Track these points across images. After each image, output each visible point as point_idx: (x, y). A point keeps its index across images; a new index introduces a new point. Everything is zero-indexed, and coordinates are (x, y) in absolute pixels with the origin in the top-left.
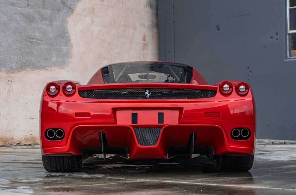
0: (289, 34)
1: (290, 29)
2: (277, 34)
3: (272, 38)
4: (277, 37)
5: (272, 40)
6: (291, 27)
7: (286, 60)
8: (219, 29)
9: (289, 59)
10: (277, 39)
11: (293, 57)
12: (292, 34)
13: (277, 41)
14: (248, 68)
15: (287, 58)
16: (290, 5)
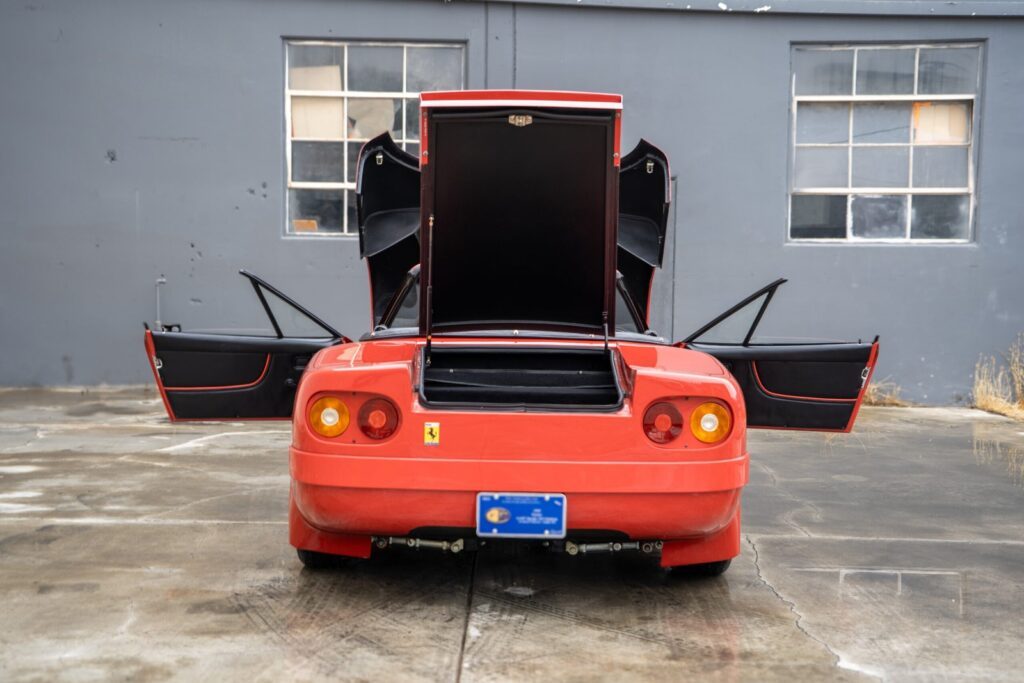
0: (290, 189)
1: (293, 180)
2: (264, 186)
3: (252, 192)
4: (264, 191)
5: (252, 195)
6: (296, 177)
7: (283, 238)
8: (113, 159)
9: (289, 235)
10: (265, 196)
11: (298, 233)
12: (297, 190)
13: (263, 199)
14: (193, 246)
15: (285, 234)
16: (293, 135)
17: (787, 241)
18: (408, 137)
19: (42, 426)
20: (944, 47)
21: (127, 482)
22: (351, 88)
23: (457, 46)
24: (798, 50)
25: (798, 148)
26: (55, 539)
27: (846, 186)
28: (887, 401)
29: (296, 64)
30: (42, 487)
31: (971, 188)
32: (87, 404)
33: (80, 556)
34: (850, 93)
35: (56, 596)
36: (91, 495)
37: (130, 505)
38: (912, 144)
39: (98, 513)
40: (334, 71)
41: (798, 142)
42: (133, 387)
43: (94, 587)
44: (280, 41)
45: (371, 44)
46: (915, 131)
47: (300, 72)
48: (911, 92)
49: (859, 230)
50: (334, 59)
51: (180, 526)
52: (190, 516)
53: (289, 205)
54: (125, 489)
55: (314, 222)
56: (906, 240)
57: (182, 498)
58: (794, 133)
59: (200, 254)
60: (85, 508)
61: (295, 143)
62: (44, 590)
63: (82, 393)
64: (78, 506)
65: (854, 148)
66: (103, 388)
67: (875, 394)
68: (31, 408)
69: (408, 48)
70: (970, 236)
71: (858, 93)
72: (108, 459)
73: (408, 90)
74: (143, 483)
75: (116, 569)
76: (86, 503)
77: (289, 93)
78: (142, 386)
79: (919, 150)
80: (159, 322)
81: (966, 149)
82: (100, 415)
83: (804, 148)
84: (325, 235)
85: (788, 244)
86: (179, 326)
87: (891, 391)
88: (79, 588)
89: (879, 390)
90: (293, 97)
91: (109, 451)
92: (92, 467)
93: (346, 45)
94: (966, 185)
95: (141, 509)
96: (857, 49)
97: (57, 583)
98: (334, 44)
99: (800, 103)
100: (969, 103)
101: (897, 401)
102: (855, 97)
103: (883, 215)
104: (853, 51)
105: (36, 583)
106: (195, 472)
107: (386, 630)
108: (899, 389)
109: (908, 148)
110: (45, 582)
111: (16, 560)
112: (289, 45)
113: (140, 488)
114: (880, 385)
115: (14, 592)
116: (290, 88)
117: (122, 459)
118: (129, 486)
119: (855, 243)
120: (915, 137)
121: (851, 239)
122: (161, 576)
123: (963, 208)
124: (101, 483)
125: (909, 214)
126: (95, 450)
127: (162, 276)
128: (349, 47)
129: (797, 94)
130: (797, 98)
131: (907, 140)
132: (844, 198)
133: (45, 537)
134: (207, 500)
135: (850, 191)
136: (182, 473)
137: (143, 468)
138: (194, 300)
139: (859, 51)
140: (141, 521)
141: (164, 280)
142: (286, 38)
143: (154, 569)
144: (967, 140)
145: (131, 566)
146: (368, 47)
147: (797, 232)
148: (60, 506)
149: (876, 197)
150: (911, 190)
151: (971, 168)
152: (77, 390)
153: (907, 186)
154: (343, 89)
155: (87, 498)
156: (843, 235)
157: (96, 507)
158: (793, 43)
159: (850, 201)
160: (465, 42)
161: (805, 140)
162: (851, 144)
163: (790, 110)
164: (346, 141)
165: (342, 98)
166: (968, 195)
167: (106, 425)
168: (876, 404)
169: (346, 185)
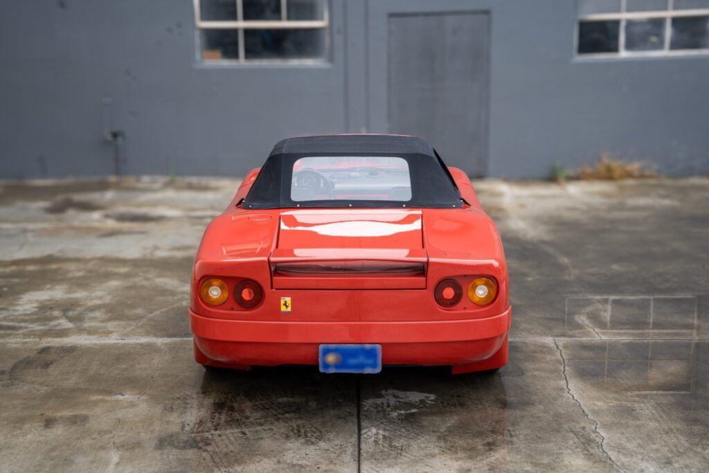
0: (199, 28)
1: (201, 20)
2: (179, 25)
3: (170, 30)
6: (202, 17)
7: (195, 66)
10: (180, 34)
11: (207, 62)
12: (204, 29)
15: (196, 63)
17: (574, 57)
19: (31, 226)
21: (99, 293)
26: (51, 364)
27: (618, 10)
28: (647, 175)
30: (37, 301)
32: (60, 198)
33: (72, 382)
35: (58, 431)
36: (74, 310)
37: (102, 322)
39: (80, 331)
43: (85, 419)
49: (630, 46)
51: (141, 345)
52: (148, 334)
53: (198, 40)
54: (98, 302)
55: (218, 52)
56: (665, 53)
57: (139, 311)
59: (134, 79)
60: (70, 325)
62: (49, 423)
63: (54, 186)
64: (65, 324)
67: (637, 170)
68: (20, 204)
72: (81, 266)
74: (109, 294)
75: (100, 397)
76: (71, 320)
78: (95, 179)
80: (107, 131)
82: (71, 213)
84: (226, 63)
85: (575, 59)
86: (123, 133)
87: (649, 167)
88: (73, 421)
89: (642, 166)
91: (81, 255)
92: (71, 275)
95: (110, 325)
97: (59, 414)
101: (655, 174)
105: (42, 414)
106: (147, 279)
107: (301, 466)
108: (656, 166)
110: (49, 414)
111: (25, 388)
113: (108, 300)
114: (642, 163)
115: (27, 426)
117: (90, 265)
118: (100, 298)
119: (626, 57)
121: (624, 54)
122: (132, 405)
124: (80, 294)
125: (668, 32)
126: (71, 255)
132: (616, 23)
133: (44, 359)
134: (158, 312)
135: (624, 16)
136: (137, 280)
137: (108, 276)
138: (132, 114)
140: (112, 340)
141: (109, 100)
143: (128, 397)
145: (109, 393)
147: (582, 49)
148: (52, 323)
149: (644, 20)
150: (669, 14)
152: (51, 182)
153: (665, 8)
155: (71, 313)
157: (78, 324)
159: (623, 25)
167: (76, 224)
168: (638, 176)
169: (241, 24)
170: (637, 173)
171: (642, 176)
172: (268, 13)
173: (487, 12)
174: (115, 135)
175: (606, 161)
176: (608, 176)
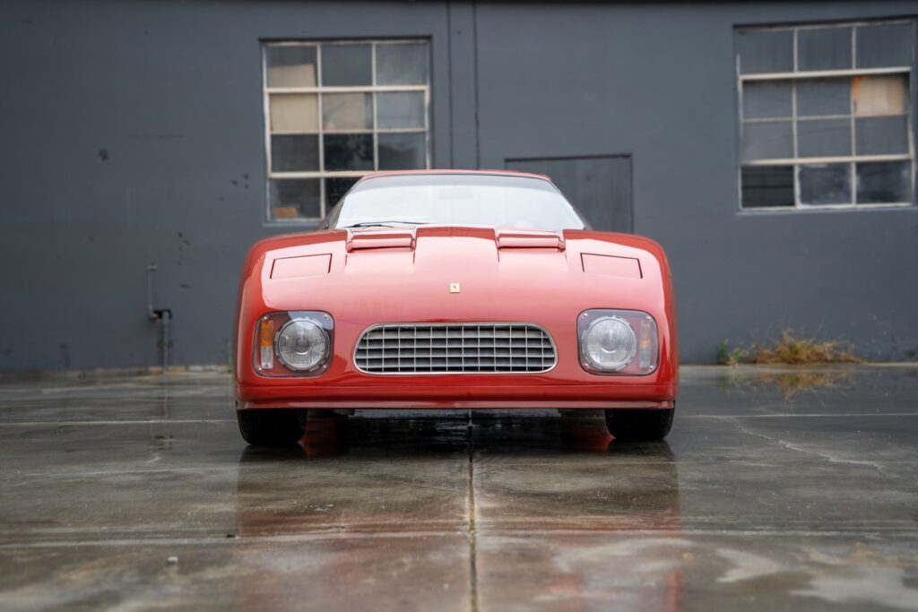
0: (272, 180)
1: (274, 170)
2: (246, 177)
3: (235, 183)
4: (245, 182)
5: (234, 186)
6: (276, 168)
7: (265, 225)
8: (105, 158)
9: (271, 222)
10: (247, 186)
11: (279, 220)
12: (276, 180)
13: (245, 189)
14: (180, 235)
15: (266, 221)
16: (272, 129)
17: (739, 210)
18: (379, 127)
19: (46, 389)
20: (879, 24)
22: (325, 84)
23: (422, 41)
24: (741, 33)
25: (745, 124)
27: (791, 156)
28: (842, 358)
29: (271, 64)
31: (912, 153)
34: (791, 70)
35: (84, 452)
37: (140, 416)
38: (853, 116)
39: (111, 419)
40: (308, 69)
41: (745, 117)
42: (127, 370)
43: (118, 448)
44: (257, 43)
45: (342, 43)
46: (855, 104)
47: (277, 71)
48: (849, 67)
49: (806, 198)
50: (309, 58)
51: (190, 423)
52: (198, 419)
53: (269, 194)
54: (133, 411)
55: (293, 210)
56: (852, 206)
57: (189, 413)
58: (741, 111)
59: (187, 243)
60: (98, 418)
61: (274, 137)
62: (71, 451)
63: (80, 377)
64: (91, 417)
65: (799, 123)
66: (100, 371)
67: (830, 352)
68: (34, 383)
69: (378, 46)
70: (913, 198)
71: (800, 69)
72: (112, 400)
73: (378, 84)
77: (267, 90)
78: (135, 369)
79: (860, 121)
80: (151, 307)
81: (904, 118)
82: (98, 384)
83: (751, 124)
84: (303, 221)
85: (739, 214)
86: (169, 311)
87: (846, 348)
88: (104, 449)
89: (835, 348)
90: (271, 95)
91: (111, 397)
92: (100, 403)
93: (318, 46)
94: (906, 151)
96: (796, 29)
97: (83, 448)
98: (308, 44)
99: (746, 83)
100: (905, 76)
101: (852, 358)
102: (797, 74)
103: (829, 183)
104: (792, 32)
105: (63, 448)
106: (198, 403)
108: (853, 346)
109: (849, 120)
110: (71, 448)
111: (41, 440)
112: (266, 47)
114: (834, 343)
116: (268, 86)
118: (136, 409)
119: (804, 210)
120: (855, 109)
121: (800, 207)
123: (905, 173)
125: (854, 181)
126: (99, 397)
127: (153, 264)
128: (322, 47)
129: (743, 72)
130: (742, 77)
131: (848, 112)
132: (790, 168)
133: (64, 430)
135: (796, 161)
138: (183, 286)
139: (799, 32)
141: (155, 267)
142: (263, 41)
144: (906, 108)
146: (339, 46)
147: (748, 202)
149: (822, 166)
150: (855, 158)
151: (911, 135)
152: (74, 374)
153: (849, 154)
154: (317, 84)
155: (99, 414)
156: (792, 203)
158: (736, 27)
159: (797, 171)
160: (429, 38)
161: (750, 116)
162: (795, 118)
163: (735, 89)
164: (321, 132)
165: (316, 94)
166: (908, 162)
167: (104, 388)
168: (832, 361)
169: (323, 174)
170: (829, 357)
171: (836, 361)
172: (357, 160)
173: (627, 156)
174: (160, 314)
175: (788, 339)
176: (793, 359)
